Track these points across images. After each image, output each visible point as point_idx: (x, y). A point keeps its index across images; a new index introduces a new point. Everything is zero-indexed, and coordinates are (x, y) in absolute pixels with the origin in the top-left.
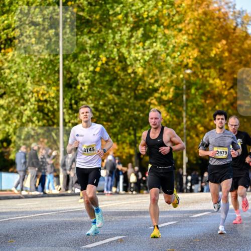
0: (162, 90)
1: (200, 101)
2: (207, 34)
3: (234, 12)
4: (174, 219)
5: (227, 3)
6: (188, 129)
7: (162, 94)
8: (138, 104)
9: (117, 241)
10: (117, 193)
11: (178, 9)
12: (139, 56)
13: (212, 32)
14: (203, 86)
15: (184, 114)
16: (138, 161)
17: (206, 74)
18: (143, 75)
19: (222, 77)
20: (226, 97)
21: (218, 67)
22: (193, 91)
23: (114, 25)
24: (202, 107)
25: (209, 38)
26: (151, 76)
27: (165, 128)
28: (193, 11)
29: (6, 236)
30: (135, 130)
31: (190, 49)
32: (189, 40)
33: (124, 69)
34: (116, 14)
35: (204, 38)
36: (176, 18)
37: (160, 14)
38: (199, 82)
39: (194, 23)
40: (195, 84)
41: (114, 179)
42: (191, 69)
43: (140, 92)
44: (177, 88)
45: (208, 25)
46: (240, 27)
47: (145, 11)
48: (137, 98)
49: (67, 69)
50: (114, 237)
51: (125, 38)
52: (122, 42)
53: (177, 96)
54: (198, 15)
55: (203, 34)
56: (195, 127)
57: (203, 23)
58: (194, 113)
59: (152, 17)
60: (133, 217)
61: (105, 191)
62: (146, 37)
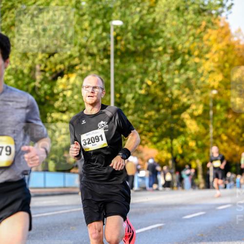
0: (194, 107)
1: (224, 116)
2: (230, 62)
4: (203, 211)
6: (215, 138)
7: (193, 110)
8: (175, 117)
9: (157, 228)
10: (157, 189)
11: (207, 43)
13: (234, 60)
14: (226, 104)
15: (211, 126)
16: (174, 164)
17: (229, 94)
18: (178, 96)
22: (218, 107)
23: (155, 55)
24: (226, 120)
25: (231, 66)
26: (184, 95)
28: (219, 43)
29: (69, 224)
31: (216, 73)
32: (216, 67)
33: (164, 90)
34: (158, 46)
35: (227, 65)
36: (205, 49)
37: (192, 47)
38: (223, 100)
39: (219, 53)
40: (220, 102)
41: (155, 178)
42: (216, 89)
43: (176, 109)
44: (206, 105)
45: (229, 55)
47: (180, 44)
48: (173, 113)
49: (117, 91)
50: (155, 224)
51: (165, 66)
52: (162, 69)
53: (206, 112)
54: (223, 46)
55: (227, 61)
56: (219, 136)
57: (226, 53)
58: (219, 125)
59: (185, 48)
60: (170, 208)
62: (182, 65)
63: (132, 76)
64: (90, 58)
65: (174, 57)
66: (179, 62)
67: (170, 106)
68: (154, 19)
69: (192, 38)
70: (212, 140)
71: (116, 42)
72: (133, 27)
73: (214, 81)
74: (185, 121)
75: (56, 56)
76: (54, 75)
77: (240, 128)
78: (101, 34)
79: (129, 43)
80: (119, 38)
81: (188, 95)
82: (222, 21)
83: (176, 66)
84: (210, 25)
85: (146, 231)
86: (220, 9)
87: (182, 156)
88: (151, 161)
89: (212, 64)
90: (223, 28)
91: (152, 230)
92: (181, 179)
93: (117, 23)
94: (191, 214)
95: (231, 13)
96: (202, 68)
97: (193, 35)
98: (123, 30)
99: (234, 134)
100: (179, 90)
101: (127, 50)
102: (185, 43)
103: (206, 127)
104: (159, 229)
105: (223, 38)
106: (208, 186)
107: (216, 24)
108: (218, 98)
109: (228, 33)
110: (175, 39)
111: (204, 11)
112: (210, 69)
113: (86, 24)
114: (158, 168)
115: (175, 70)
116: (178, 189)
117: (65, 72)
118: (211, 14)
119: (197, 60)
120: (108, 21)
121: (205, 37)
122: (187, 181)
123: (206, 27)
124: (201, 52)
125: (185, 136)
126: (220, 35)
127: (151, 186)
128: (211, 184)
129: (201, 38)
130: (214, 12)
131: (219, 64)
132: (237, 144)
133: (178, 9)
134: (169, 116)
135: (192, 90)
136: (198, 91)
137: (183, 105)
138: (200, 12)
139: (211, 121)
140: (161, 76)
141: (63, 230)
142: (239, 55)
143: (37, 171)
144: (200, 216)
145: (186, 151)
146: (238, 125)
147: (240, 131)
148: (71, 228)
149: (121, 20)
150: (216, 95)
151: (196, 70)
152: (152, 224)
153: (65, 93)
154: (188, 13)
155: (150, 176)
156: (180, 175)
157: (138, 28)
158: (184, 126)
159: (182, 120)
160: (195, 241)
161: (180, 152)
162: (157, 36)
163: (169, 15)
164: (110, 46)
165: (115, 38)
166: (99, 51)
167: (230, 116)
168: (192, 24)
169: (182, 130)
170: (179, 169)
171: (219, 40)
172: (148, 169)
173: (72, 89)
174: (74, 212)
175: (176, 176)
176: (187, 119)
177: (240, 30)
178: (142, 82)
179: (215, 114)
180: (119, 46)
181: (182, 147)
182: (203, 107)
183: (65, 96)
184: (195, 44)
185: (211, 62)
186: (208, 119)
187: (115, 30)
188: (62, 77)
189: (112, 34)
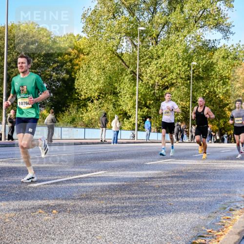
7: (230, 106)
12: (221, 91)
16: (220, 132)
18: (223, 99)
23: (211, 79)
26: (225, 99)
27: (206, 107)
31: (241, 89)
34: (212, 75)
43: (222, 105)
48: (220, 107)
49: (193, 96)
51: (216, 84)
52: (215, 86)
59: (226, 76)
62: (224, 83)
63: (200, 88)
64: (181, 80)
66: (222, 81)
68: (212, 62)
71: (194, 73)
72: (202, 66)
74: (226, 111)
75: (165, 79)
78: (187, 69)
79: (200, 73)
80: (195, 71)
87: (223, 128)
89: (240, 85)
93: (194, 63)
98: (198, 67)
101: (199, 76)
102: (225, 73)
107: (242, 64)
110: (222, 71)
113: (180, 64)
114: (212, 133)
118: (240, 60)
120: (191, 62)
121: (237, 71)
122: (226, 140)
125: (225, 119)
133: (223, 57)
137: (225, 104)
138: (235, 58)
143: (154, 132)
149: (196, 62)
154: (228, 59)
157: (205, 66)
158: (225, 114)
159: (224, 111)
162: (213, 70)
163: (220, 60)
164: (190, 74)
165: (193, 70)
169: (224, 116)
170: (221, 135)
180: (194, 75)
181: (224, 124)
187: (193, 67)
188: (168, 89)
189: (192, 69)
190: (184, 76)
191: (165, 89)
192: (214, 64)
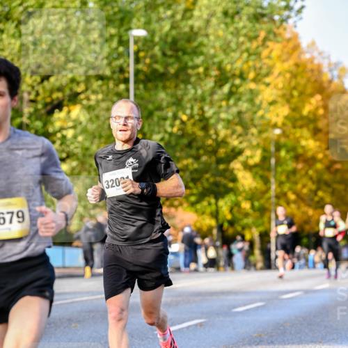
0: (248, 153)
1: (291, 165)
2: (300, 88)
3: (330, 64)
4: (261, 300)
5: (320, 53)
6: (277, 197)
7: (247, 157)
8: (222, 167)
9: (196, 325)
10: (196, 270)
11: (267, 61)
13: (305, 86)
14: (294, 149)
15: (272, 180)
16: (220, 234)
17: (298, 135)
18: (226, 136)
19: (316, 138)
20: (320, 161)
21: (311, 126)
22: (283, 153)
23: (193, 79)
24: (294, 172)
25: (301, 94)
26: (235, 137)
28: (284, 61)
29: (70, 320)
30: (217, 199)
31: (279, 105)
32: (279, 96)
33: (205, 128)
35: (295, 93)
36: (264, 71)
37: (245, 67)
38: (290, 144)
39: (284, 76)
40: (285, 146)
41: (193, 255)
42: (280, 128)
43: (223, 155)
44: (265, 150)
45: (299, 78)
46: (336, 81)
47: (228, 63)
48: (219, 161)
50: (193, 320)
52: (203, 99)
53: (265, 159)
54: (289, 66)
55: (295, 88)
56: (285, 194)
57: (294, 76)
58: (283, 178)
59: (236, 69)
60: (215, 297)
61: (183, 268)
63: (160, 108)
64: (100, 82)
65: (221, 81)
67: (215, 152)
68: (192, 28)
69: (245, 55)
70: (274, 200)
71: (137, 61)
72: (161, 39)
73: (278, 115)
74: (236, 172)
75: (52, 79)
76: (49, 107)
77: (313, 183)
78: (116, 49)
79: (156, 62)
80: (141, 54)
81: (240, 135)
82: (288, 30)
83: (223, 94)
84: (271, 36)
85: (180, 330)
86: (286, 13)
87: (231, 223)
88: (187, 230)
89: (275, 91)
90: (289, 40)
91: (188, 327)
92: (230, 255)
93: (139, 33)
94: (245, 305)
95: (301, 19)
96: (260, 97)
97: (247, 50)
98: (147, 43)
99: (305, 191)
100: (227, 128)
101: (155, 71)
102: (235, 62)
103: (266, 181)
104: (199, 327)
105: (290, 54)
106: (269, 265)
107: (280, 34)
108: (283, 140)
109: (297, 47)
110: (221, 56)
111: (263, 15)
112: (271, 99)
114: (198, 240)
115: (222, 100)
116: (225, 270)
117: (65, 103)
118: (273, 20)
119: (252, 86)
120: (127, 30)
121: (265, 53)
122: (238, 259)
123: (265, 39)
124: (258, 75)
125: (235, 194)
126: (286, 50)
127: (187, 265)
128: (273, 262)
129: (258, 55)
130: (277, 17)
131: (285, 91)
132: (309, 206)
133: (226, 13)
134: (214, 166)
135: (246, 128)
136: (254, 131)
137: (233, 150)
138: (258, 17)
139: (272, 173)
140: (202, 109)
141: (62, 328)
142: (313, 79)
144: (258, 307)
145: (237, 215)
146: (311, 178)
147: (314, 187)
148: (73, 325)
149: (144, 28)
150: (279, 136)
151: (251, 101)
152: (189, 320)
153: (64, 132)
154: (240, 19)
155: (186, 251)
156: (229, 249)
157: (169, 40)
158: (234, 180)
159: (232, 171)
160: (250, 345)
161: (229, 217)
162: (196, 52)
163: (214, 21)
164: (128, 65)
165: (137, 53)
166: (113, 72)
167: (300, 166)
168: (245, 35)
169: (231, 185)
170: (227, 241)
171: (284, 57)
172: (183, 242)
173: (74, 127)
174: (77, 302)
175: (223, 252)
176: (238, 170)
177: (313, 43)
178: (175, 117)
179: (278, 162)
180: (140, 66)
181: (231, 211)
182: (262, 153)
183: (64, 137)
184: (251, 63)
185: (272, 89)
186: (269, 170)
187: (136, 42)
188: (61, 110)
189: (133, 48)
190: (108, 72)
191: (51, 112)
192: (196, 34)
